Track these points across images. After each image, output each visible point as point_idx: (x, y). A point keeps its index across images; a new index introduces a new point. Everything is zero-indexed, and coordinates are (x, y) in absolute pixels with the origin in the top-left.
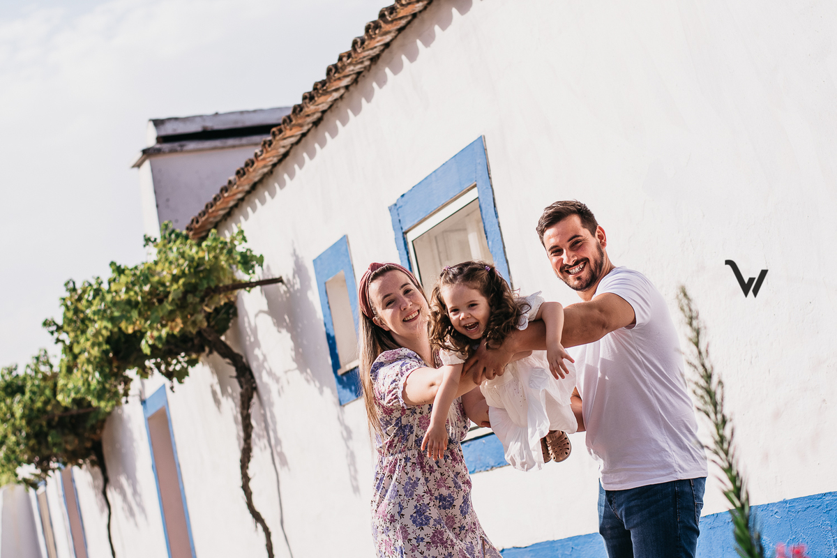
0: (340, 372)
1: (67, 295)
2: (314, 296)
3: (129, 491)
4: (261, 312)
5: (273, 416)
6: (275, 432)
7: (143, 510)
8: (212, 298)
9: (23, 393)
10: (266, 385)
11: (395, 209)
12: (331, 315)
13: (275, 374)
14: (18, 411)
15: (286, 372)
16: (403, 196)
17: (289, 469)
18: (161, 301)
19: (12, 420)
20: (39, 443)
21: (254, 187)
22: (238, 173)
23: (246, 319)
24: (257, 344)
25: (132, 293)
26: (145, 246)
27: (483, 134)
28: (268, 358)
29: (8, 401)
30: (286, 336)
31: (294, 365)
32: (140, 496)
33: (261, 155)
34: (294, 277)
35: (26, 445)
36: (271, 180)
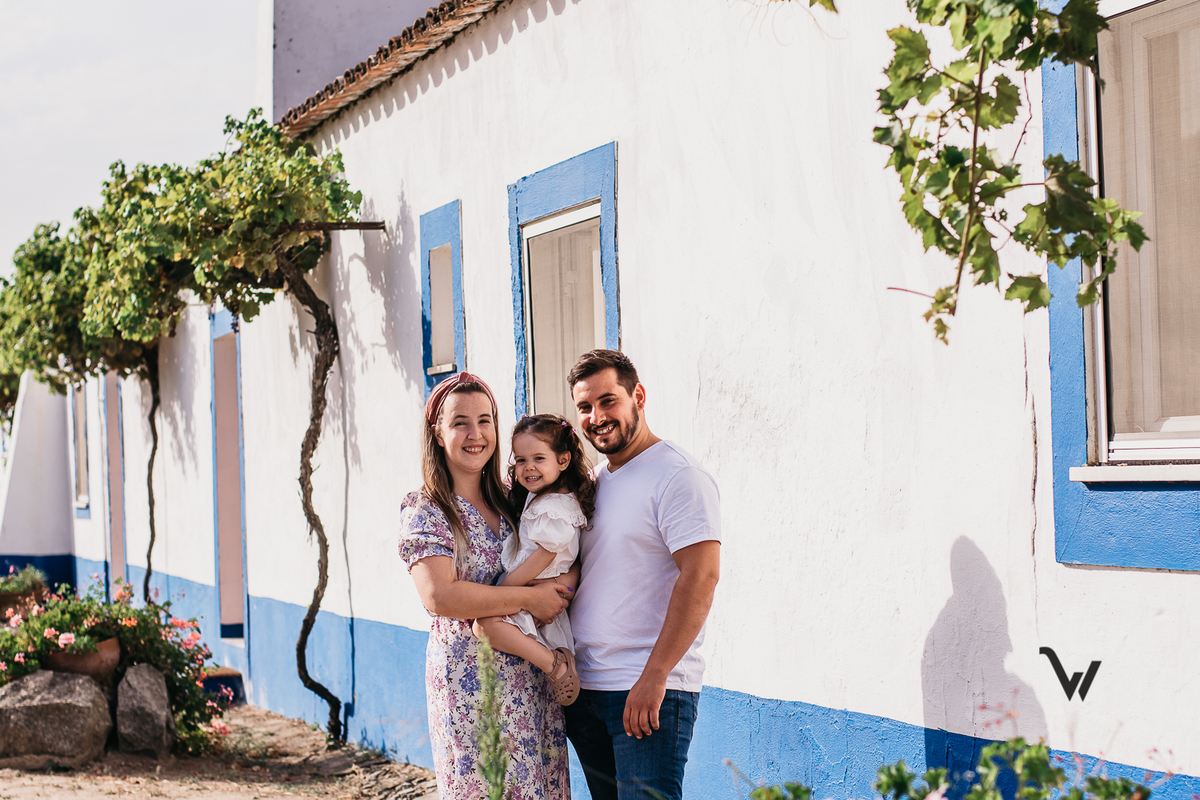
0: (431, 371)
1: (112, 180)
2: (415, 261)
3: (181, 425)
4: (356, 256)
5: (352, 395)
6: (352, 416)
7: (194, 456)
8: (287, 236)
9: (58, 271)
10: (349, 352)
11: (514, 190)
12: (430, 294)
13: (361, 343)
14: (48, 293)
15: (373, 345)
16: (524, 178)
17: (361, 470)
18: (218, 232)
19: (39, 303)
20: (70, 340)
21: (368, 94)
22: (347, 75)
23: (339, 258)
24: (347, 296)
25: (181, 215)
26: (225, 132)
27: (616, 140)
28: (356, 317)
29: (37, 275)
30: (378, 299)
31: (383, 341)
32: (193, 437)
33: (375, 64)
34: (398, 229)
35: (52, 341)
36: (389, 92)
